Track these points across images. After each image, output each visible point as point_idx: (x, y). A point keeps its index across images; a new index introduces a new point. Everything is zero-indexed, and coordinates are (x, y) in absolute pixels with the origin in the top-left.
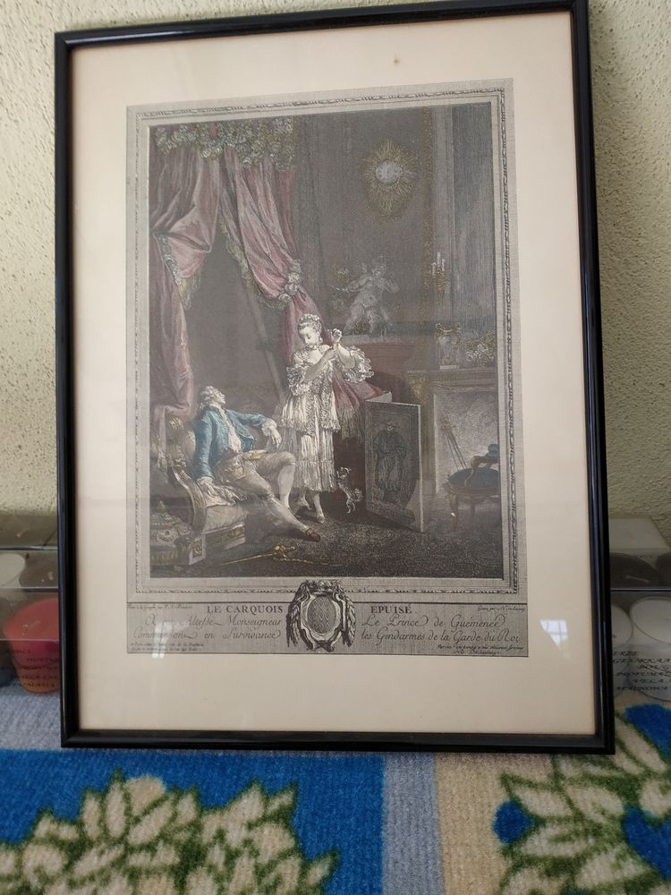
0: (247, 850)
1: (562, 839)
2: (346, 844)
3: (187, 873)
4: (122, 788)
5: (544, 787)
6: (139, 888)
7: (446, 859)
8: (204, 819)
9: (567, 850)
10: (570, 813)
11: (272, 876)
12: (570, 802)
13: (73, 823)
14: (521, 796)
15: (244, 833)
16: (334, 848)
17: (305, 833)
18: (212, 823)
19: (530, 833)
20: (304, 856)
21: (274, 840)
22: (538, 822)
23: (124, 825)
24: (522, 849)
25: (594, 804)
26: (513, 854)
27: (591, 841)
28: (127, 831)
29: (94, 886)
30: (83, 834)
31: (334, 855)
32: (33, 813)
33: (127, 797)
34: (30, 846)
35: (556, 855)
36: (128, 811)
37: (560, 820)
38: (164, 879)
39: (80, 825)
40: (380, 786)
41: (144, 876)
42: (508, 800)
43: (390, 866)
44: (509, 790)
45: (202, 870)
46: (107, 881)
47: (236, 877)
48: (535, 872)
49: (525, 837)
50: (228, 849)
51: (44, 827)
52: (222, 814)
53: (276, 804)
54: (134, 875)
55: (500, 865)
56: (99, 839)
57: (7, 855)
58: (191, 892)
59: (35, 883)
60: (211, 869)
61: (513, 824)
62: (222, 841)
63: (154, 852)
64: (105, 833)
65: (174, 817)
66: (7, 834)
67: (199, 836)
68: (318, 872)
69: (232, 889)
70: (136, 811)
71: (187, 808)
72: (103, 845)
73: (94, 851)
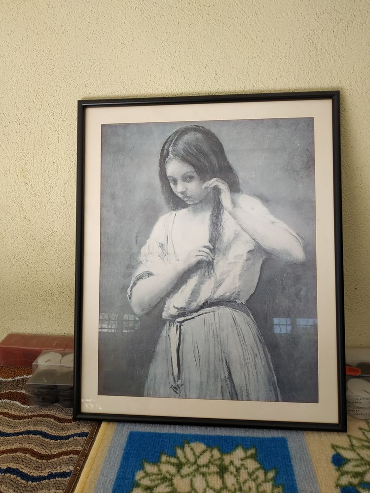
0: (243, 467)
1: (357, 466)
2: (279, 466)
3: (223, 474)
4: (189, 446)
5: (348, 449)
6: (207, 479)
7: (316, 472)
8: (224, 457)
9: (360, 470)
10: (359, 458)
11: (255, 476)
12: (358, 454)
13: (175, 457)
14: (340, 452)
16: (275, 467)
17: (263, 462)
18: (227, 459)
19: (345, 464)
20: (264, 470)
21: (252, 465)
22: (347, 461)
23: (194, 458)
24: (343, 469)
25: (367, 455)
26: (340, 471)
27: (368, 467)
28: (196, 460)
29: (191, 477)
30: (180, 461)
31: (275, 470)
32: (158, 454)
34: (162, 464)
35: (356, 471)
36: (194, 454)
37: (355, 460)
38: (215, 476)
39: (178, 458)
40: (287, 448)
41: (207, 475)
42: (335, 453)
43: (297, 473)
44: (335, 450)
45: (228, 474)
46: (194, 476)
47: (241, 476)
48: (349, 476)
50: (236, 467)
51: (164, 458)
52: (230, 456)
53: (249, 453)
54: (204, 475)
55: (337, 474)
56: (186, 462)
57: (154, 467)
58: (227, 480)
59: (168, 476)
60: (232, 473)
61: (339, 461)
62: (233, 464)
63: (209, 468)
64: (188, 461)
65: (212, 456)
66: (151, 460)
67: (224, 463)
68: (271, 475)
69: (241, 480)
70: (197, 454)
71: (216, 453)
72: (189, 465)
73: (186, 466)
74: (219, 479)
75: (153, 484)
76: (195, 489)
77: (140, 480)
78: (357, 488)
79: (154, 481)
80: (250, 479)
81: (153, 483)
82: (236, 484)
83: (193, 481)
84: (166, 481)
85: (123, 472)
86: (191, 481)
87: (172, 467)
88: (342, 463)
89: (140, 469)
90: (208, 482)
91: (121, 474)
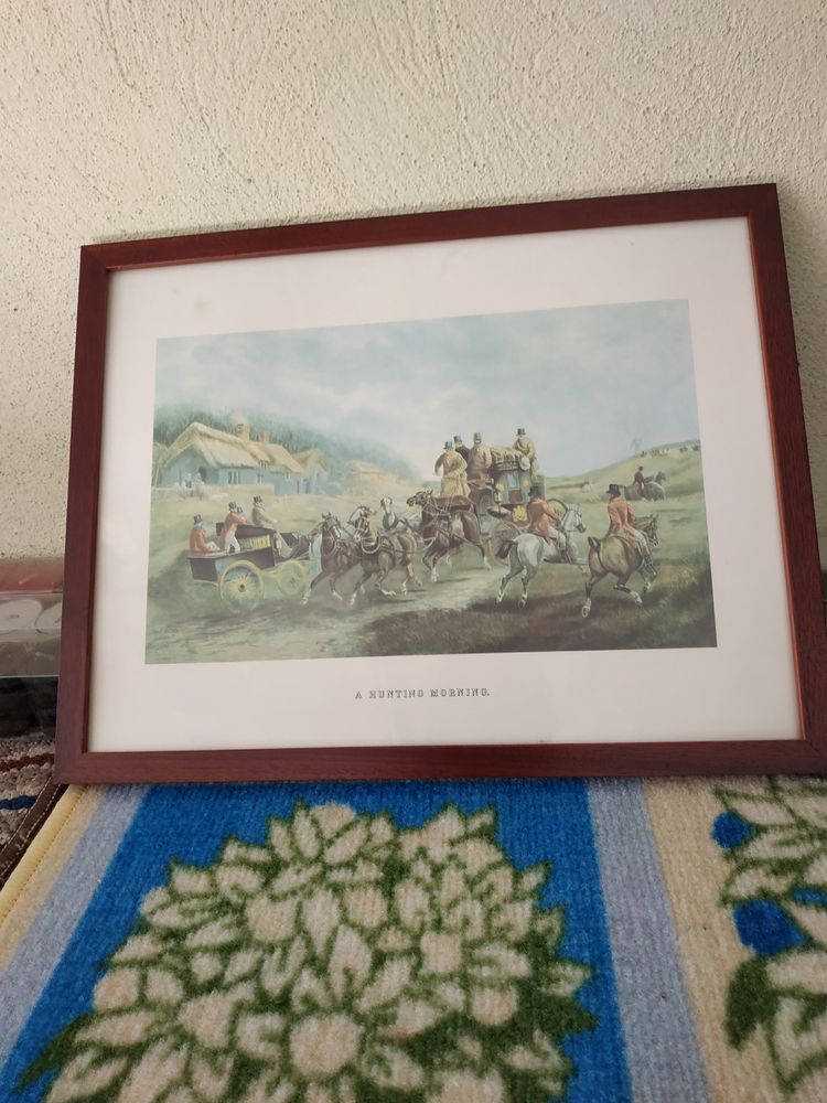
0: (453, 863)
1: (786, 843)
2: (558, 854)
3: (393, 885)
4: (307, 815)
5: (762, 799)
6: (346, 900)
7: (666, 865)
8: (402, 838)
9: (793, 853)
10: (792, 821)
11: (483, 886)
12: (791, 811)
13: (263, 846)
14: (738, 808)
15: (447, 850)
16: (546, 859)
17: (511, 847)
18: (410, 843)
19: (752, 839)
20: (514, 867)
21: (479, 854)
22: (760, 830)
23: (318, 847)
24: (745, 853)
25: (817, 812)
26: (736, 858)
27: (818, 844)
28: (321, 852)
29: (298, 899)
30: (275, 857)
31: (546, 865)
32: (218, 841)
33: (315, 822)
34: (222, 868)
35: (781, 857)
36: (319, 835)
37: (782, 827)
38: (371, 891)
39: (271, 848)
40: (586, 805)
41: (348, 890)
42: (725, 811)
43: (608, 871)
44: (725, 803)
45: (410, 882)
46: (310, 894)
47: (445, 886)
48: (761, 871)
49: (747, 843)
50: (432, 863)
51: (232, 851)
52: (420, 834)
53: (475, 824)
54: (337, 889)
55: (726, 868)
56: (293, 859)
57: (199, 877)
58: (401, 901)
59: (234, 898)
60: (418, 881)
61: (732, 833)
62: (425, 857)
63: (354, 869)
64: (299, 855)
65: (369, 839)
66: (194, 858)
67: (399, 853)
68: (532, 879)
69: (444, 897)
70: (328, 835)
71: (382, 829)
72: (299, 865)
73: (290, 870)
74: (378, 901)
75: (187, 923)
76: (306, 933)
77: (153, 913)
78: (783, 903)
79: (192, 913)
80: (470, 896)
81: (187, 921)
82: (426, 910)
83: (304, 910)
84: (226, 913)
85: (109, 895)
86: (299, 911)
87: (250, 873)
88: (744, 837)
89: (157, 885)
90: (345, 910)
91: (103, 900)
